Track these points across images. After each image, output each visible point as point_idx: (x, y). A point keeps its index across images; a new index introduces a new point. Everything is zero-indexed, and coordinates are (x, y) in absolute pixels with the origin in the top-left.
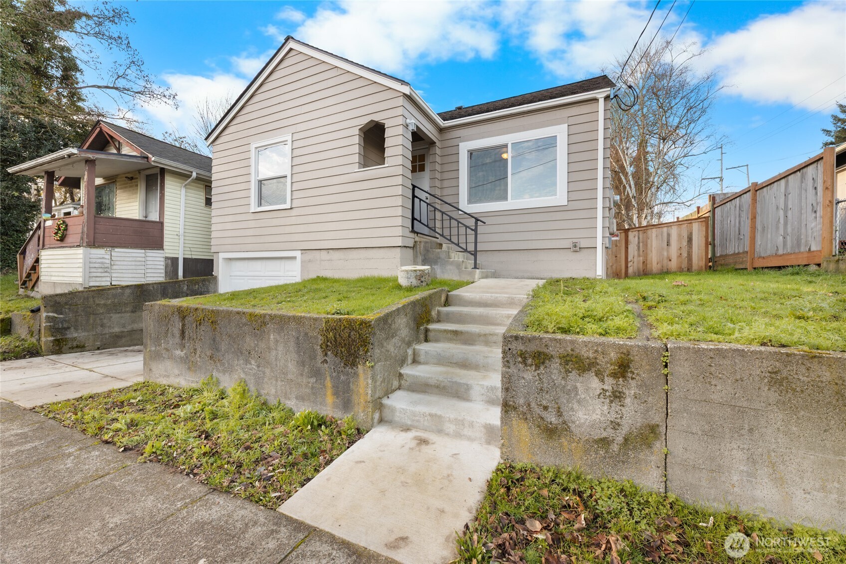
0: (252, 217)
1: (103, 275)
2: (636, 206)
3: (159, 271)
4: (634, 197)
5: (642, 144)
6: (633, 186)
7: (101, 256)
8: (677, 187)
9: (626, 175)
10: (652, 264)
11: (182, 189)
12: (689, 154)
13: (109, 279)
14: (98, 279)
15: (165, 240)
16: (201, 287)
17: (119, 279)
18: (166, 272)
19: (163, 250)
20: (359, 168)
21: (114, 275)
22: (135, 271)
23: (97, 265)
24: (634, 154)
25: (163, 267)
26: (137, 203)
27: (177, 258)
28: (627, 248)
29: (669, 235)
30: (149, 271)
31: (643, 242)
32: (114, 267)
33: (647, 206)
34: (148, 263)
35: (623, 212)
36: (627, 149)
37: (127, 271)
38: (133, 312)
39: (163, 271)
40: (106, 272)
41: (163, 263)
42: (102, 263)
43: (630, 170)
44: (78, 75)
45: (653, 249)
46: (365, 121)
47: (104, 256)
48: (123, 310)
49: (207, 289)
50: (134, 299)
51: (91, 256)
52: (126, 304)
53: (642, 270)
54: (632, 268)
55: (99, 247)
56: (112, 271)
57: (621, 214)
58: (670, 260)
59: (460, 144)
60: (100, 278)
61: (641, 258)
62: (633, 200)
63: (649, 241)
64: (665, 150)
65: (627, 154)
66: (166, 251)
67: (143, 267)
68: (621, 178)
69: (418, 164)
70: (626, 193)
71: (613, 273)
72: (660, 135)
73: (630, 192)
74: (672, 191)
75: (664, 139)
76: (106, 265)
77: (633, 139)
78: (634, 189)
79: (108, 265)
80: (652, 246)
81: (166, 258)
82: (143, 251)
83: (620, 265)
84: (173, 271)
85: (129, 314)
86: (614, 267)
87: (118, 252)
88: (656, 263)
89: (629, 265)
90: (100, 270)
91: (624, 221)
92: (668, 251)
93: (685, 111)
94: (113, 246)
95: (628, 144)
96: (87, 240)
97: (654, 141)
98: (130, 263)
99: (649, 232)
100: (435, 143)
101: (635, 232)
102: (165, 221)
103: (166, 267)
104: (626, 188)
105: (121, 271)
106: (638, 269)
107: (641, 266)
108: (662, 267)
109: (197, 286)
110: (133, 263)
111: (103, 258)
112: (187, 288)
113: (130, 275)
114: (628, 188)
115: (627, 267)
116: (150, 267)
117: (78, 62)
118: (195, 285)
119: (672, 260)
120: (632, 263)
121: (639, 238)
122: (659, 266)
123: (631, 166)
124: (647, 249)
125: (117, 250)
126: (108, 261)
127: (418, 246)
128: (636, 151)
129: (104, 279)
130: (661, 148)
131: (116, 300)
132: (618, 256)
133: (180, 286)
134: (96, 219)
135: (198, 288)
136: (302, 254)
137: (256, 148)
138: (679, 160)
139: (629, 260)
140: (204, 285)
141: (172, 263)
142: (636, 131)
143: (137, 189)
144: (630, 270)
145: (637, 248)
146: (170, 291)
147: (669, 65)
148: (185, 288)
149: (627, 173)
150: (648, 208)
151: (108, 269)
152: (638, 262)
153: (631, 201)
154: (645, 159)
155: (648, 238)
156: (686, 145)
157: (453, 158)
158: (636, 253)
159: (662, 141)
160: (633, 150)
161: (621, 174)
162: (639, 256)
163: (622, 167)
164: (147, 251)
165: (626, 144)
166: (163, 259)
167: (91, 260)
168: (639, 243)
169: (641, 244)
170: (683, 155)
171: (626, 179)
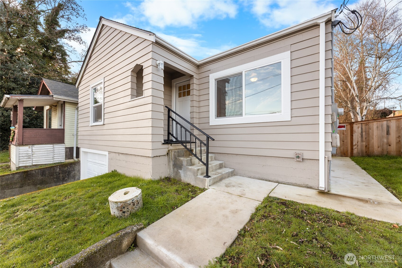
0: (89, 129)
1: (28, 160)
2: (358, 101)
3: (62, 155)
4: (357, 96)
5: (362, 63)
6: (356, 89)
7: (26, 150)
8: (387, 86)
9: (351, 82)
10: (373, 147)
11: (76, 110)
12: (400, 66)
13: (31, 162)
14: (24, 162)
15: (65, 138)
16: (69, 168)
17: (37, 161)
18: (66, 155)
19: (64, 144)
20: (131, 99)
21: (34, 159)
22: (47, 156)
23: (24, 155)
24: (357, 69)
25: (64, 153)
26: (57, 119)
27: (73, 147)
28: (353, 136)
29: (388, 127)
30: (55, 155)
31: (365, 132)
32: (34, 155)
33: (367, 101)
34: (55, 151)
35: (349, 105)
36: (352, 66)
37: (42, 157)
38: (20, 187)
39: (64, 155)
40: (29, 158)
41: (64, 151)
42: (27, 154)
43: (354, 79)
44: (67, 57)
45: (374, 137)
46: (133, 65)
47: (28, 150)
48: (14, 187)
49: (74, 168)
50: (21, 180)
51: (20, 151)
52: (15, 184)
53: (365, 151)
54: (356, 150)
55: (26, 145)
56: (33, 157)
57: (348, 106)
58: (390, 145)
59: (210, 75)
60: (26, 162)
61: (364, 143)
62: (356, 98)
63: (371, 131)
64: (381, 64)
65: (351, 69)
66: (66, 144)
67: (52, 154)
68: (347, 85)
69: (182, 91)
70: (351, 94)
71: (341, 153)
72: (376, 55)
73: (354, 93)
74: (384, 89)
75: (380, 58)
76: (29, 155)
77: (356, 60)
78: (357, 91)
79: (30, 154)
80: (373, 135)
81: (66, 148)
82: (52, 145)
83: (347, 148)
84: (70, 155)
85: (18, 189)
86: (342, 149)
87: (36, 147)
88: (377, 147)
89: (354, 148)
90: (26, 158)
91: (350, 111)
92: (388, 139)
93: (397, 37)
94: (33, 144)
95: (352, 63)
96: (18, 142)
97: (372, 59)
98: (43, 152)
99: (371, 125)
100: (193, 76)
101: (359, 125)
102: (65, 128)
103: (66, 152)
104: (351, 90)
105: (38, 157)
106: (362, 151)
107: (364, 148)
108: (383, 150)
109: (66, 168)
110: (46, 152)
111: (27, 151)
112: (59, 170)
113: (44, 159)
114: (352, 90)
115: (352, 149)
116: (56, 153)
117: (67, 51)
118: (65, 167)
119: (392, 145)
120: (356, 146)
121: (362, 129)
122: (380, 149)
123: (354, 76)
124: (369, 137)
125: (35, 146)
126: (31, 152)
127: (170, 154)
128: (358, 67)
129: (28, 162)
130: (377, 63)
131: (9, 182)
132: (345, 141)
133: (54, 169)
134: (24, 130)
135: (67, 169)
136: (109, 154)
137: (92, 87)
138: (392, 70)
139: (354, 144)
140: (71, 167)
141: (70, 151)
142: (357, 55)
143: (57, 112)
144: (355, 151)
145: (360, 135)
146: (47, 173)
147: (383, 8)
148: (58, 170)
149: (352, 81)
150: (367, 102)
151: (30, 157)
152: (362, 146)
153: (355, 99)
154: (365, 71)
155: (369, 129)
156: (397, 60)
157: (205, 86)
158: (360, 139)
159: (378, 59)
160: (356, 67)
161: (347, 82)
162: (362, 141)
163: (348, 78)
164: (54, 145)
165: (351, 63)
166: (64, 149)
167: (20, 153)
168: (362, 132)
169: (364, 133)
170: (395, 66)
171: (351, 85)
